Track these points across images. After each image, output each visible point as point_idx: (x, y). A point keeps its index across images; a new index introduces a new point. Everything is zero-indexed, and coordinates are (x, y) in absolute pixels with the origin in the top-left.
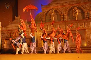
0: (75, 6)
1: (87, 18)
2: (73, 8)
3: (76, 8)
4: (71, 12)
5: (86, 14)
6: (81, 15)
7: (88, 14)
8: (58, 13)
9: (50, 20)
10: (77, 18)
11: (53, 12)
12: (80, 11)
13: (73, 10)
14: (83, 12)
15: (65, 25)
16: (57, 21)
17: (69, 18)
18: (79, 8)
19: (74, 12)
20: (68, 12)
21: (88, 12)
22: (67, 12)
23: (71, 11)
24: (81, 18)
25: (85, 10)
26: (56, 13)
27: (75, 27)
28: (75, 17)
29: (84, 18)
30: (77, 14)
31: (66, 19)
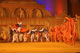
0: (20, 8)
2: (19, 9)
3: (21, 9)
4: (16, 11)
5: (27, 14)
6: (24, 15)
7: (29, 14)
8: (6, 11)
11: (2, 9)
12: (23, 12)
13: (19, 10)
14: (25, 13)
15: (12, 21)
16: (5, 17)
17: (15, 16)
18: (23, 9)
20: (15, 11)
21: (29, 13)
25: (27, 11)
26: (4, 11)
28: (20, 16)
29: (26, 17)
30: (21, 13)
31: (12, 16)
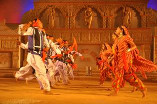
0: (89, 6)
1: (105, 27)
2: (86, 9)
3: (90, 10)
5: (104, 20)
6: (96, 22)
7: (107, 20)
8: (61, 15)
9: (48, 24)
10: (91, 25)
11: (53, 11)
12: (96, 14)
13: (86, 11)
14: (100, 17)
16: (59, 28)
17: (79, 25)
18: (94, 10)
19: (87, 15)
20: (77, 14)
21: (107, 18)
22: (75, 14)
23: (81, 13)
24: (96, 26)
25: (103, 14)
26: (57, 14)
27: (86, 39)
28: (88, 24)
29: (101, 26)
30: (91, 18)
31: (73, 26)
